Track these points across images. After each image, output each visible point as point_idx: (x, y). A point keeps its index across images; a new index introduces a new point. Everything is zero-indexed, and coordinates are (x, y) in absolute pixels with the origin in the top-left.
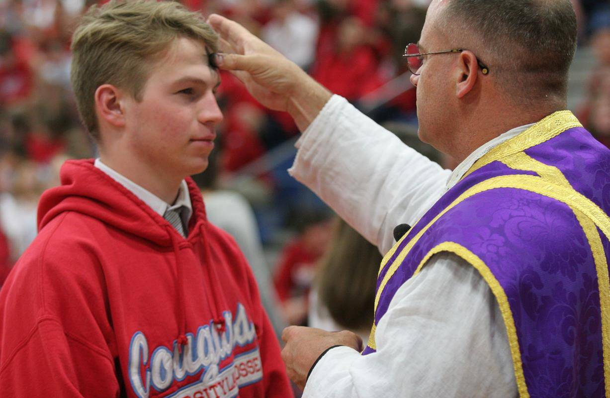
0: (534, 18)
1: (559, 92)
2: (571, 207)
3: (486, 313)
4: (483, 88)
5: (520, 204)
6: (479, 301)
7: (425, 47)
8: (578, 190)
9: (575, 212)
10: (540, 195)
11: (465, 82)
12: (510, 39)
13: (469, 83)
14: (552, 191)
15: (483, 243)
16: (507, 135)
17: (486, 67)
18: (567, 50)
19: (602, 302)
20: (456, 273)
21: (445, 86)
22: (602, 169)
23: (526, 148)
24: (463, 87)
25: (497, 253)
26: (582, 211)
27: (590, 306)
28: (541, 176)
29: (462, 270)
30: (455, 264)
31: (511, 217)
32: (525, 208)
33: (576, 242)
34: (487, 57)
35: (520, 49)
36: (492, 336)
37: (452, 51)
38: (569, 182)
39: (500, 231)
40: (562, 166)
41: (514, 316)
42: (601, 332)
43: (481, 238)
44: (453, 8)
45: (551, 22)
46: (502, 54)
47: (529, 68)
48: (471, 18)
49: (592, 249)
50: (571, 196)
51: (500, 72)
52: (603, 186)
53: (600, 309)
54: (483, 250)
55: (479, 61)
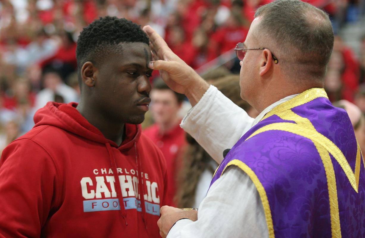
0: (306, 33)
1: (319, 77)
2: (313, 142)
3: (254, 201)
4: (274, 71)
5: (282, 139)
6: (250, 195)
7: (246, 45)
8: (319, 132)
9: (315, 144)
10: (295, 134)
11: (264, 67)
12: (291, 44)
13: (266, 68)
14: (303, 132)
15: (256, 161)
16: (284, 100)
17: (277, 59)
18: (326, 53)
19: (330, 196)
20: (240, 178)
21: (254, 68)
22: (337, 120)
23: (293, 107)
24: (263, 69)
25: (263, 167)
26: (320, 144)
27: (322, 199)
28: (298, 123)
29: (243, 176)
30: (239, 173)
31: (275, 146)
32: (284, 141)
33: (314, 162)
34: (278, 54)
35: (296, 50)
36: (257, 214)
37: (259, 49)
38: (314, 127)
39: (267, 155)
40: (311, 118)
41: (270, 203)
42: (330, 213)
43: (255, 158)
44: (263, 24)
45: (316, 36)
46: (286, 52)
47: (301, 61)
48: (271, 31)
49: (325, 166)
50: (315, 135)
51: (285, 63)
52: (336, 130)
53: (329, 200)
54: (255, 166)
55: (273, 55)
